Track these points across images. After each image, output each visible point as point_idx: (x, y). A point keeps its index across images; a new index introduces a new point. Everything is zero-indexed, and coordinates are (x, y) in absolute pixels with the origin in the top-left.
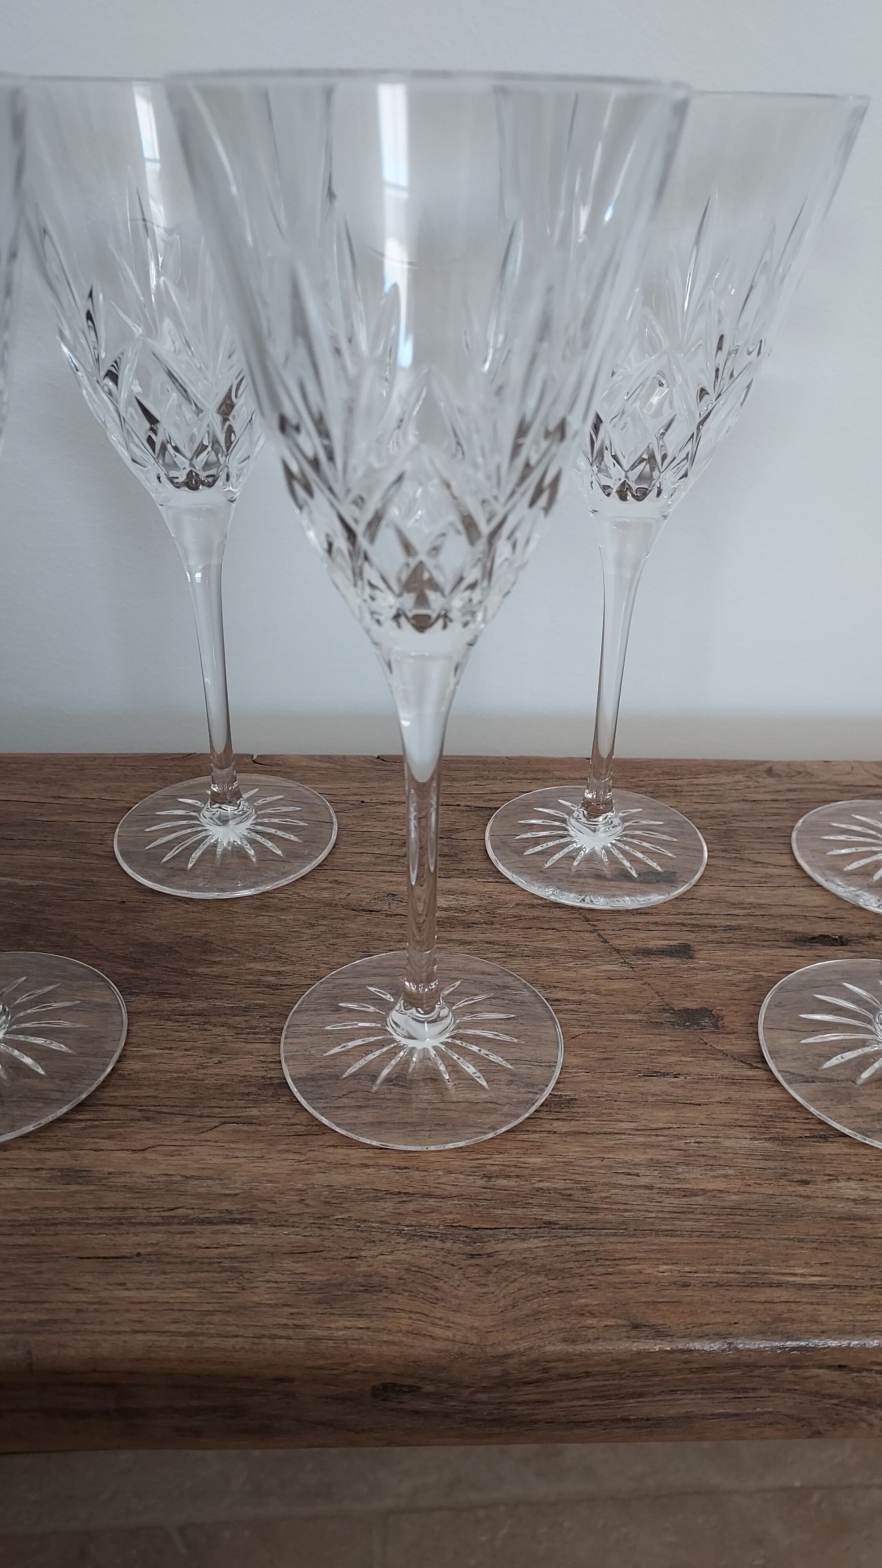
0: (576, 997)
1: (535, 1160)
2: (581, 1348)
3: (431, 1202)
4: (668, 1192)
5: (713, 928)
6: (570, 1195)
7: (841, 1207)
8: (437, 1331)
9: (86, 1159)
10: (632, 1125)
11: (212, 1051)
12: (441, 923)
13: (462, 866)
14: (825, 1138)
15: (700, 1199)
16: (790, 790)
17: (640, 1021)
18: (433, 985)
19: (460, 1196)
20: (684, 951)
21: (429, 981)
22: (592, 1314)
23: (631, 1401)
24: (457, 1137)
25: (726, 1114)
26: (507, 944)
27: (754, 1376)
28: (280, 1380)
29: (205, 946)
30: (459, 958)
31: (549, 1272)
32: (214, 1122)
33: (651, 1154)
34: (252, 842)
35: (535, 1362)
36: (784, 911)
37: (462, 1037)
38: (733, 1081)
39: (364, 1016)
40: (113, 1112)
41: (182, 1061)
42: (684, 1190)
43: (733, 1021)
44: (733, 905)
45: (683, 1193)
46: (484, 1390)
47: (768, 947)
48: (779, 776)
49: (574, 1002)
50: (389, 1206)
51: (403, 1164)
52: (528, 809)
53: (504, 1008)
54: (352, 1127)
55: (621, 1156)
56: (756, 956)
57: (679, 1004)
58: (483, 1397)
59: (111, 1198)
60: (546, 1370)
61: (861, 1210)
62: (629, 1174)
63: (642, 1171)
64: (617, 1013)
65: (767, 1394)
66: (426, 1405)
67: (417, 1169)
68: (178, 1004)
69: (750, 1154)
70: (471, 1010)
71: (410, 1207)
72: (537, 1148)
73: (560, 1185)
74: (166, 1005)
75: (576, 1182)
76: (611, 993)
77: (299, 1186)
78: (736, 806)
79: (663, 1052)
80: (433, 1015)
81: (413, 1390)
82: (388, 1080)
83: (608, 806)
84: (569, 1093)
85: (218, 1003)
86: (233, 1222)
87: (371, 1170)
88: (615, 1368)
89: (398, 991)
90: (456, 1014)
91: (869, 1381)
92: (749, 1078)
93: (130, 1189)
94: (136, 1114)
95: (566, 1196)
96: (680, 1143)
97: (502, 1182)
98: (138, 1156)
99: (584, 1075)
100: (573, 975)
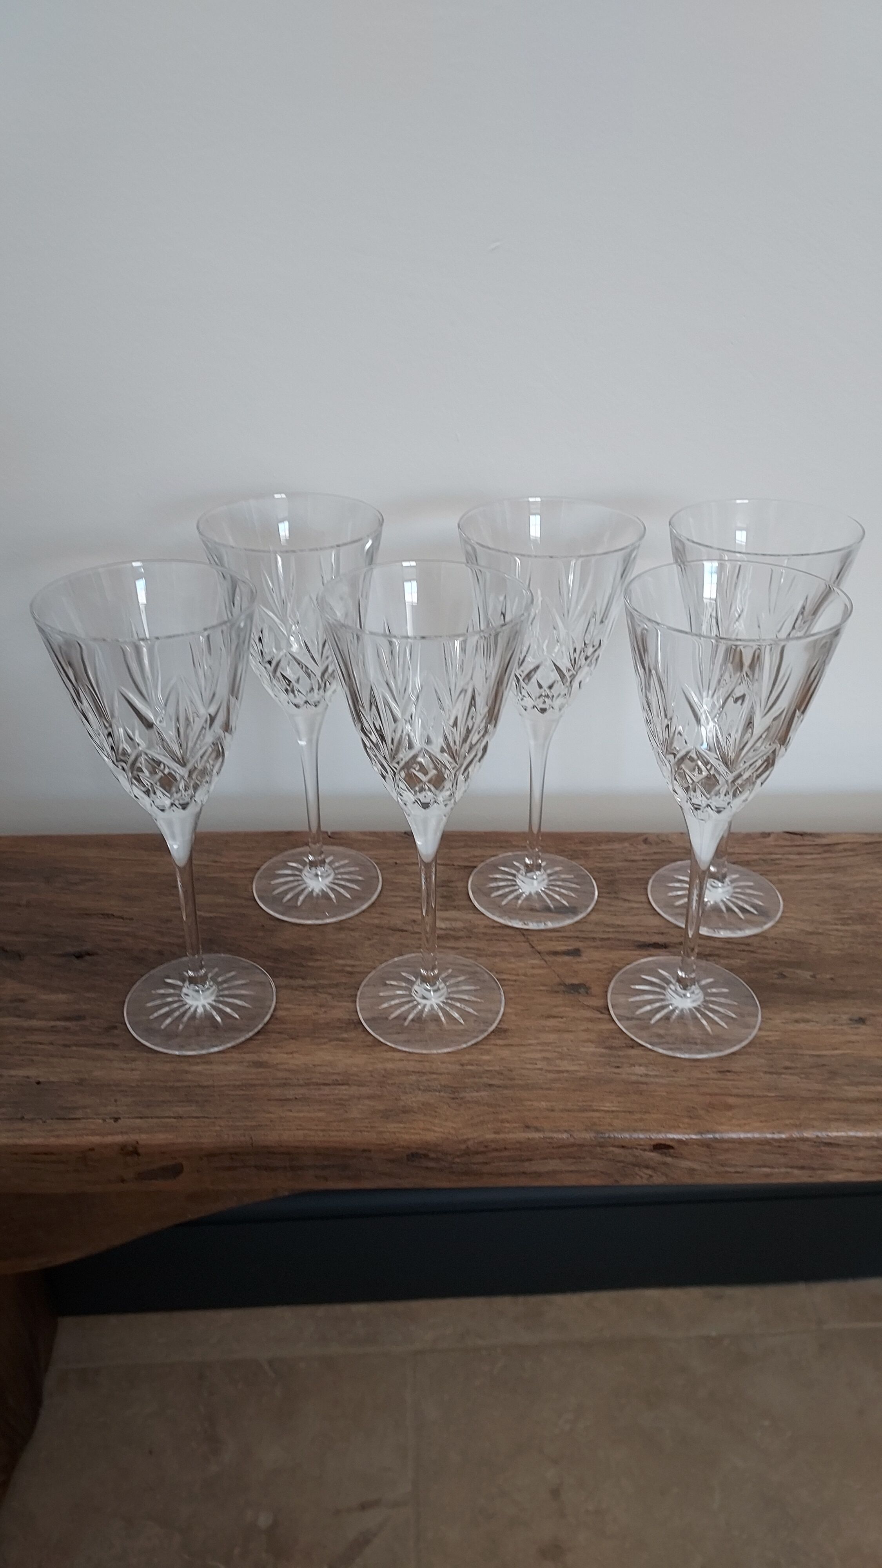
0: (514, 978)
1: (486, 1058)
2: (502, 1136)
3: (435, 1076)
4: (550, 1071)
5: (594, 939)
7: (634, 1078)
8: (436, 1129)
9: (265, 1057)
10: (536, 1041)
11: (321, 1006)
12: (440, 937)
13: (455, 903)
14: (632, 1047)
15: (565, 1075)
16: (655, 853)
17: (547, 991)
18: (436, 972)
19: (448, 1074)
20: (576, 952)
21: (433, 970)
22: (508, 1122)
23: (528, 1163)
24: (447, 1046)
25: (585, 1036)
26: (478, 949)
27: (583, 1151)
28: (364, 1151)
29: (311, 951)
30: (451, 956)
31: (489, 1105)
32: (326, 1040)
33: (544, 1054)
34: (332, 890)
35: (481, 1142)
36: (638, 929)
37: (452, 999)
38: (591, 1020)
39: (400, 988)
40: (274, 1036)
41: (306, 1011)
42: (558, 1070)
43: (596, 989)
44: (608, 926)
45: (557, 1072)
46: (458, 1156)
48: (650, 843)
49: (512, 981)
50: (413, 1078)
51: (420, 1059)
52: (495, 868)
53: (474, 984)
54: (394, 1043)
55: (528, 1055)
56: (614, 955)
57: (569, 981)
58: (458, 1160)
59: (280, 1075)
60: (486, 1147)
61: (644, 1079)
62: (532, 1063)
63: (538, 1062)
64: (535, 986)
65: (590, 1160)
66: (432, 1164)
67: (427, 1061)
68: (300, 982)
69: (593, 1054)
70: (457, 984)
71: (424, 1078)
72: (488, 1052)
73: (497, 1068)
74: (295, 982)
75: (506, 1067)
76: (533, 976)
77: (370, 1069)
78: (620, 864)
79: (556, 1006)
80: (435, 988)
81: (426, 1156)
82: (413, 1020)
83: (539, 867)
84: (505, 1026)
85: (322, 982)
86: (339, 1084)
87: (405, 1062)
88: (518, 1146)
89: (418, 975)
90: (448, 987)
91: (637, 1154)
92: (599, 1019)
93: (289, 1071)
94: (286, 1036)
95: (500, 1073)
96: (560, 1050)
97: (469, 1067)
98: (291, 1056)
99: (513, 1017)
100: (513, 966)
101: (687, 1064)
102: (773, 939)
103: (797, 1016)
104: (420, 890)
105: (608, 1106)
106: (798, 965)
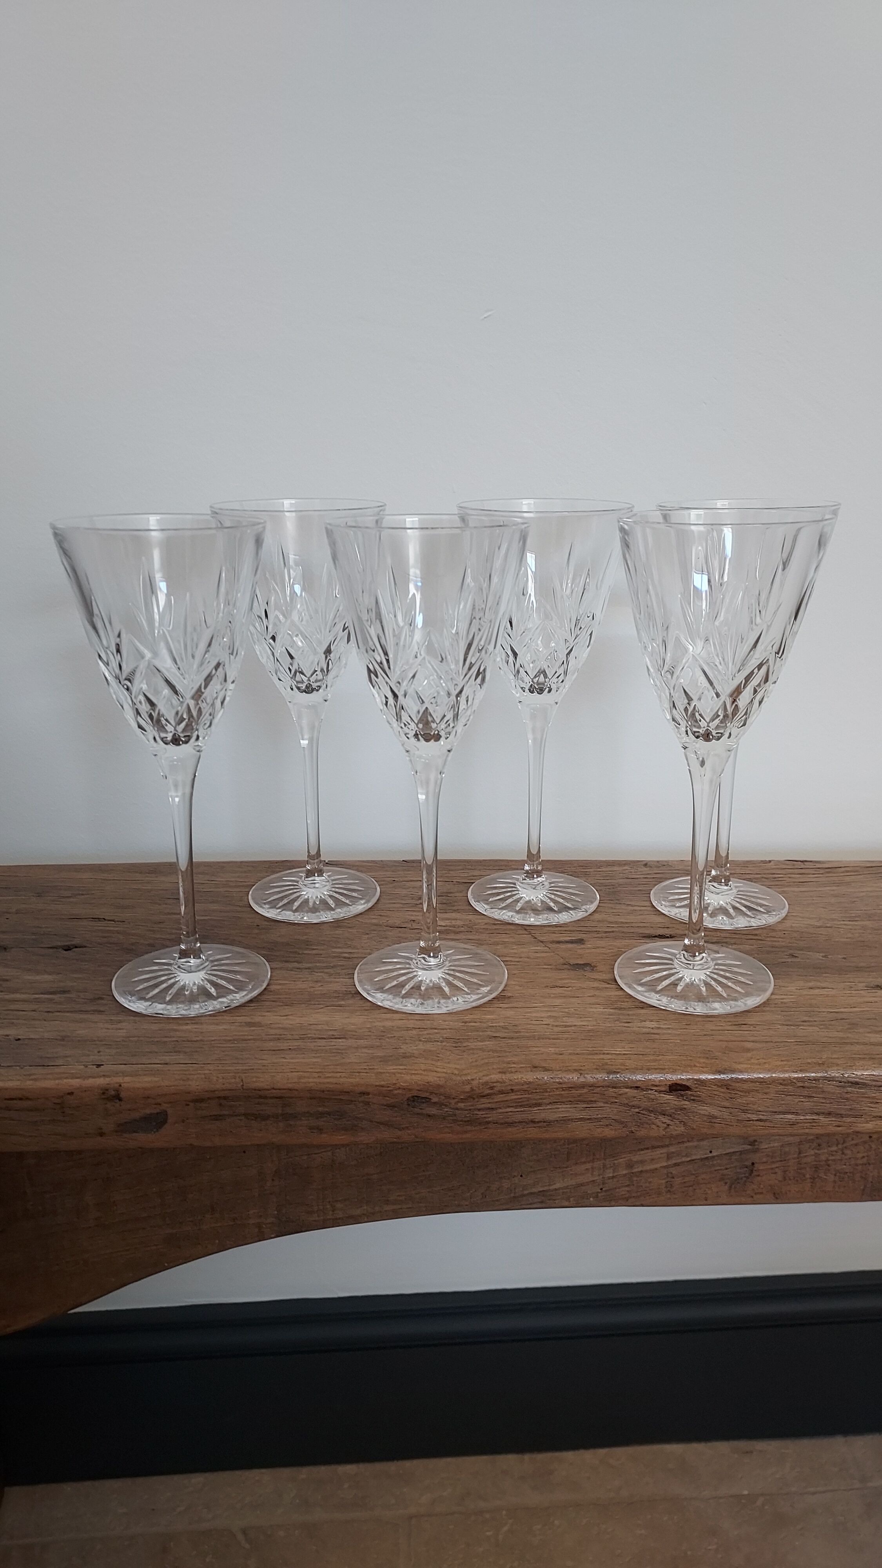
0: (517, 960)
2: (508, 1077)
3: (436, 1031)
4: (557, 1026)
5: (596, 932)
6: (507, 1028)
7: (645, 1030)
8: (439, 1070)
9: (257, 1019)
10: (541, 1005)
11: (317, 982)
13: (455, 908)
14: (642, 1008)
15: (573, 1028)
16: (657, 874)
17: (551, 969)
19: (451, 1029)
20: (581, 941)
22: (514, 1063)
23: (536, 1109)
25: (593, 1000)
26: (479, 940)
27: (595, 1093)
28: (363, 1094)
29: (308, 943)
31: (493, 1051)
32: (322, 1006)
33: (549, 1014)
34: (331, 896)
35: (486, 1083)
36: (643, 925)
37: (457, 971)
38: (597, 989)
40: (268, 1003)
41: (300, 985)
42: (565, 1025)
43: (602, 967)
44: (609, 923)
46: (462, 1101)
47: (628, 939)
48: (649, 867)
49: (515, 961)
50: (414, 1032)
51: (421, 1019)
52: (494, 880)
53: (475, 960)
55: (534, 1015)
56: (616, 943)
57: (573, 962)
58: (461, 1105)
59: (272, 1032)
60: (492, 1088)
61: (655, 1031)
62: (537, 1020)
63: (545, 1019)
64: (539, 965)
65: (602, 1105)
66: (433, 1111)
67: (428, 1020)
68: (295, 965)
69: (602, 1013)
71: (425, 1032)
72: (492, 1013)
73: (501, 1025)
74: (290, 965)
76: (536, 958)
77: (368, 1026)
78: (621, 880)
79: (562, 979)
81: (427, 1100)
82: (412, 988)
84: (509, 994)
85: (318, 964)
86: (336, 1038)
88: (525, 1087)
90: (449, 962)
91: (652, 1097)
92: (606, 988)
94: (278, 1004)
95: (504, 1028)
96: (566, 1010)
98: (285, 1018)
99: (517, 988)
100: (515, 951)
101: (700, 1019)
102: (780, 931)
103: (811, 984)
105: (619, 1050)
106: (809, 949)
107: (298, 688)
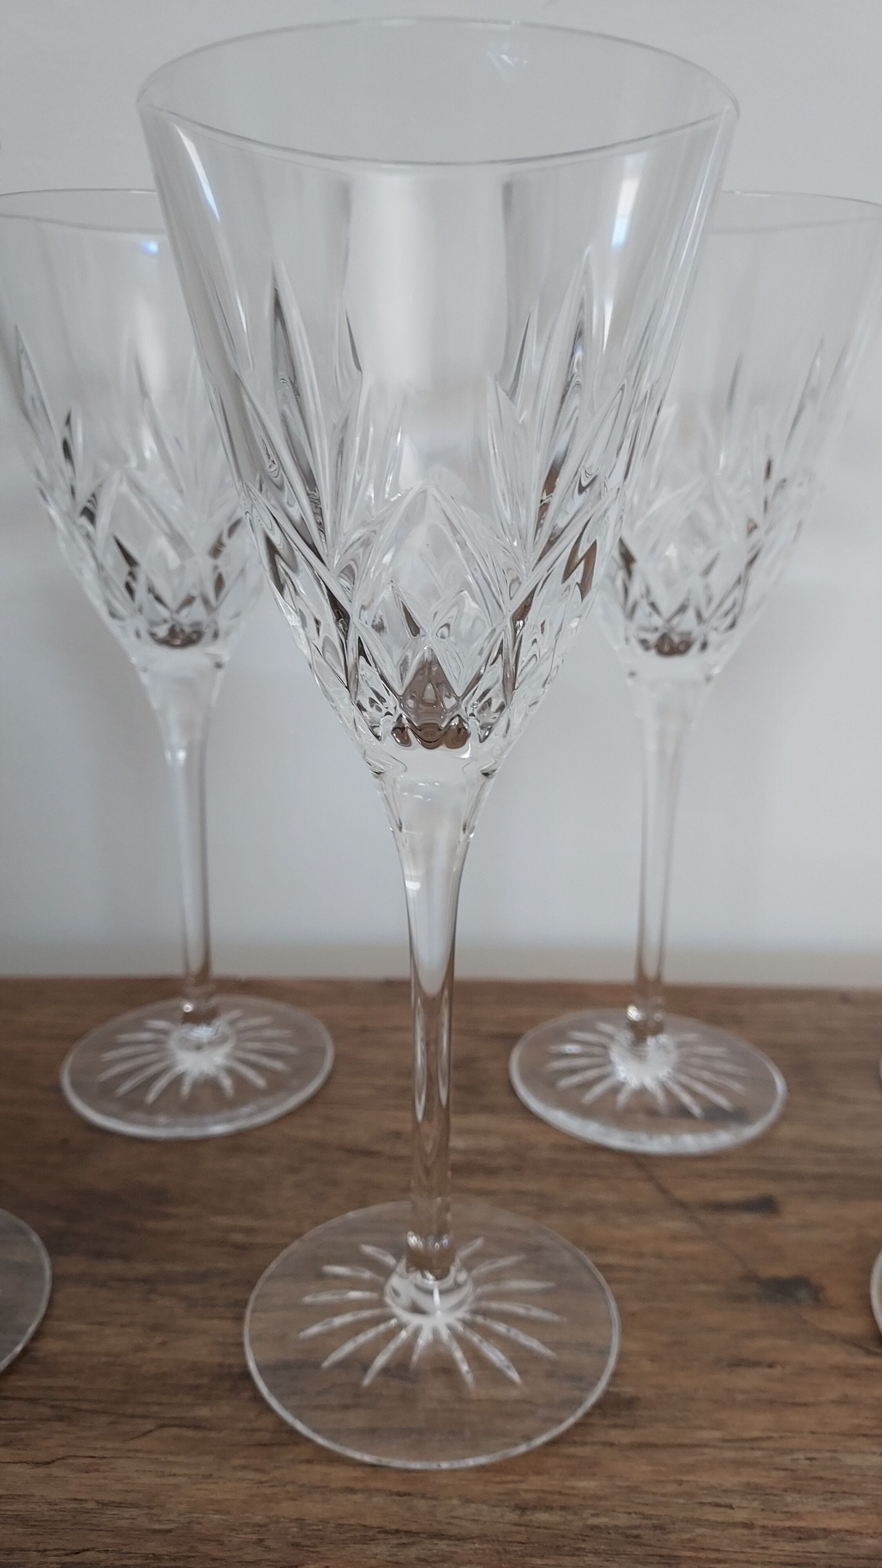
0: (633, 1263)
1: (586, 1484)
3: (443, 1546)
4: (775, 1533)
5: (800, 1177)
6: (637, 1536)
10: (717, 1434)
11: (156, 1328)
12: (456, 1169)
13: (484, 1103)
15: (821, 1544)
17: (719, 1296)
18: (445, 1241)
19: (483, 1538)
20: (767, 1205)
21: (439, 1237)
24: (477, 1450)
25: (844, 1419)
26: (541, 1196)
29: (159, 1196)
30: (480, 1210)
32: (149, 1425)
33: (746, 1476)
34: (229, 1071)
37: (486, 1313)
38: (847, 1373)
39: (355, 1284)
40: (15, 1409)
42: (799, 1530)
43: (836, 1292)
44: (822, 1149)
45: (797, 1535)
49: (629, 1268)
50: (382, 1550)
51: (402, 1488)
52: (562, 1036)
53: (535, 1275)
54: (334, 1435)
55: (705, 1479)
57: (765, 1272)
62: (718, 1505)
63: (736, 1501)
64: (688, 1283)
67: (423, 1496)
68: (117, 1267)
70: (496, 1276)
71: (413, 1552)
73: (623, 1521)
74: (103, 1268)
75: (645, 1517)
76: (677, 1257)
77: (258, 1519)
78: (809, 1036)
79: (752, 1335)
80: (449, 1282)
82: (386, 1371)
83: (658, 1029)
84: (628, 1390)
85: (169, 1267)
87: (359, 1497)
89: (401, 1250)
90: (476, 1282)
92: (867, 1369)
93: (23, 1520)
94: (46, 1411)
95: (631, 1536)
96: (786, 1460)
97: (543, 1517)
98: (41, 1471)
99: (646, 1366)
100: (628, 1235)
104: (410, 1073)
107: (153, 635)
